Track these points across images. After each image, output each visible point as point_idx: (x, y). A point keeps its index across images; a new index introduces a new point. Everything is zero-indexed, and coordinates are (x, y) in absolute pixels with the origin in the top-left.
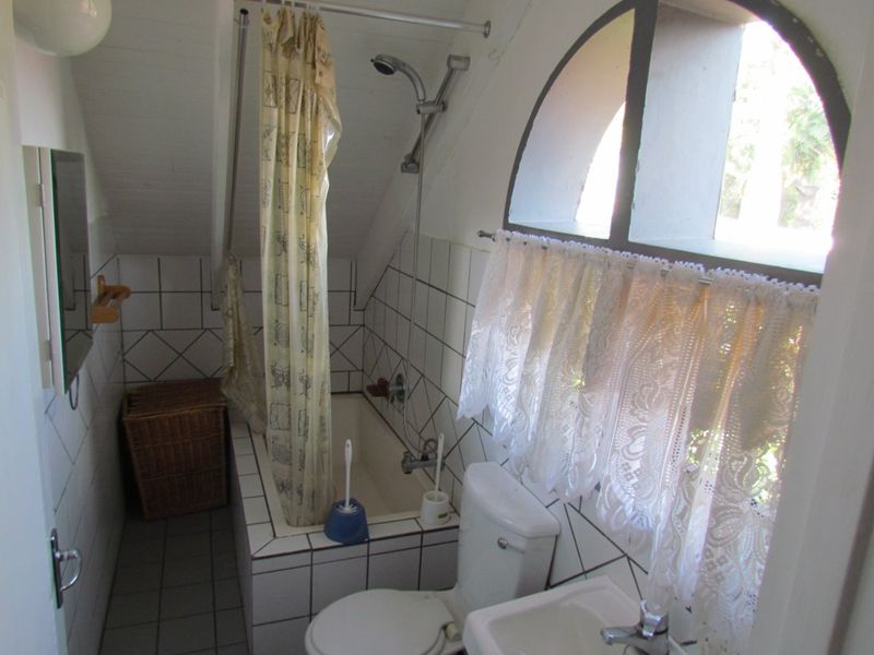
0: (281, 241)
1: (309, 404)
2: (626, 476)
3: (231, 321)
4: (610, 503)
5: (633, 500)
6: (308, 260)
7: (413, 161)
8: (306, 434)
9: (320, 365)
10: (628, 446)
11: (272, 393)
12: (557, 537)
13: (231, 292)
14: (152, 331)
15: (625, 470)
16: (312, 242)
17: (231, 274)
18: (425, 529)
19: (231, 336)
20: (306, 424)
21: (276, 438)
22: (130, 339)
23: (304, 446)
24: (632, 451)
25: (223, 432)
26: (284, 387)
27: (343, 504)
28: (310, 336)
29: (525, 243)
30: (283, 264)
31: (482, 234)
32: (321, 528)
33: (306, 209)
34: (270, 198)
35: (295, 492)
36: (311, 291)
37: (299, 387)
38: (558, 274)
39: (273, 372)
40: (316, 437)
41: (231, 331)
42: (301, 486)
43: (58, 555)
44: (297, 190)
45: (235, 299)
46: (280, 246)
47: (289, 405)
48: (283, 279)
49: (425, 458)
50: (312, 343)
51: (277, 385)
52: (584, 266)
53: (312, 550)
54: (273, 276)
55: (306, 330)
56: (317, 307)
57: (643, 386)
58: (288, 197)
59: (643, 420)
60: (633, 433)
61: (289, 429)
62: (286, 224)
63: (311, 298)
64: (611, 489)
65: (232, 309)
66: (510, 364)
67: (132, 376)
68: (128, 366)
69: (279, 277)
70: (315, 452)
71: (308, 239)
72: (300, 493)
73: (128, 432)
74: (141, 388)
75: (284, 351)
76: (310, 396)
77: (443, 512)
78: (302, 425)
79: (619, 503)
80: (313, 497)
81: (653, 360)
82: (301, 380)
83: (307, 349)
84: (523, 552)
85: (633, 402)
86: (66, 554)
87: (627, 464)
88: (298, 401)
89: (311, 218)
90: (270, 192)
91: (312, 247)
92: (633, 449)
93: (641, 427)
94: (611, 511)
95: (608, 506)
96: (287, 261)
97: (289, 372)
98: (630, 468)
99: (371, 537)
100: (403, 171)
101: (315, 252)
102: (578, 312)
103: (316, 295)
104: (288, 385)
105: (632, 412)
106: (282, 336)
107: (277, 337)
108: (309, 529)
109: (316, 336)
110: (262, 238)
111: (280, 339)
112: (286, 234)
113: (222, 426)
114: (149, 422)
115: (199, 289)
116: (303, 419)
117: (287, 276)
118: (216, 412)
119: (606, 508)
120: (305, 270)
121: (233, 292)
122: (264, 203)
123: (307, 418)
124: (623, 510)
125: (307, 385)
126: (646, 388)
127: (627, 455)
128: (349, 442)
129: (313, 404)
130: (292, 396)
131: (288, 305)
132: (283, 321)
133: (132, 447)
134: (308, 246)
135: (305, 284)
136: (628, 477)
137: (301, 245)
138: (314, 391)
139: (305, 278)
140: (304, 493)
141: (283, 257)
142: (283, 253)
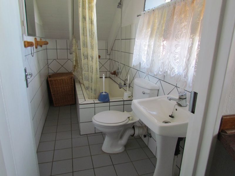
0: (84, 18)
1: (93, 64)
2: (175, 59)
3: (74, 53)
4: (170, 69)
5: (177, 67)
6: (91, 23)
7: (120, 4)
8: (92, 73)
9: (95, 53)
10: (175, 50)
11: (84, 61)
12: (158, 90)
13: (74, 46)
14: (55, 59)
15: (174, 58)
16: (92, 18)
17: (74, 41)
18: (125, 100)
19: (75, 57)
20: (92, 69)
21: (85, 74)
22: (50, 61)
23: (92, 76)
24: (176, 52)
25: (73, 84)
26: (86, 59)
27: (103, 93)
28: (93, 45)
29: (149, 12)
30: (85, 24)
31: (138, 16)
32: (97, 99)
33: (90, 8)
34: (81, 6)
35: (90, 89)
36: (92, 32)
37: (90, 59)
38: (157, 16)
39: (83, 55)
40: (95, 73)
41: (74, 56)
42: (92, 87)
43: (26, 74)
44: (88, 3)
45: (75, 48)
46: (84, 19)
47: (88, 64)
48: (85, 28)
49: (125, 84)
50: (93, 46)
51: (85, 59)
52: (163, 10)
53: (95, 103)
54: (83, 28)
55: (91, 43)
56: (94, 36)
57: (178, 32)
58: (86, 4)
59: (179, 42)
60: (176, 46)
61: (88, 71)
62: (85, 13)
63: (93, 34)
64: (171, 65)
65: (74, 50)
66: (145, 45)
67: (51, 71)
68: (49, 69)
69: (84, 28)
70: (95, 78)
71: (91, 17)
72: (91, 89)
73: (49, 82)
74: (53, 74)
75: (86, 49)
76: (93, 62)
77: (130, 96)
78: (91, 70)
79: (173, 68)
80: (95, 91)
81: (181, 23)
82: (91, 57)
83: (92, 48)
84: (149, 93)
85: (176, 37)
86: (28, 74)
87: (175, 56)
88: (90, 62)
89: (92, 11)
90: (81, 4)
91: (92, 19)
92: (176, 51)
93: (178, 44)
94: (171, 71)
95: (170, 70)
96: (86, 24)
97: (88, 55)
98: (175, 57)
99: (110, 101)
100: (118, 8)
101: (93, 21)
102: (162, 22)
103: (94, 33)
104: (87, 58)
105: (176, 40)
106: (85, 45)
107: (84, 45)
108: (94, 100)
109: (94, 45)
110: (79, 17)
111: (85, 46)
112: (85, 16)
113: (73, 82)
114: (54, 80)
115: (66, 48)
116: (91, 68)
117: (86, 28)
118: (71, 78)
119: (169, 70)
120: (91, 26)
121: (75, 46)
122: (79, 7)
123: (92, 67)
124: (174, 70)
125: (92, 58)
126: (179, 32)
127: (175, 53)
128: (104, 75)
129: (94, 64)
130: (89, 62)
131: (86, 36)
132: (85, 41)
133: (50, 87)
134: (91, 19)
135: (91, 30)
136: (175, 60)
137: (89, 19)
138: (94, 60)
139: (91, 28)
140: (93, 89)
141: (85, 23)
142: (85, 21)
